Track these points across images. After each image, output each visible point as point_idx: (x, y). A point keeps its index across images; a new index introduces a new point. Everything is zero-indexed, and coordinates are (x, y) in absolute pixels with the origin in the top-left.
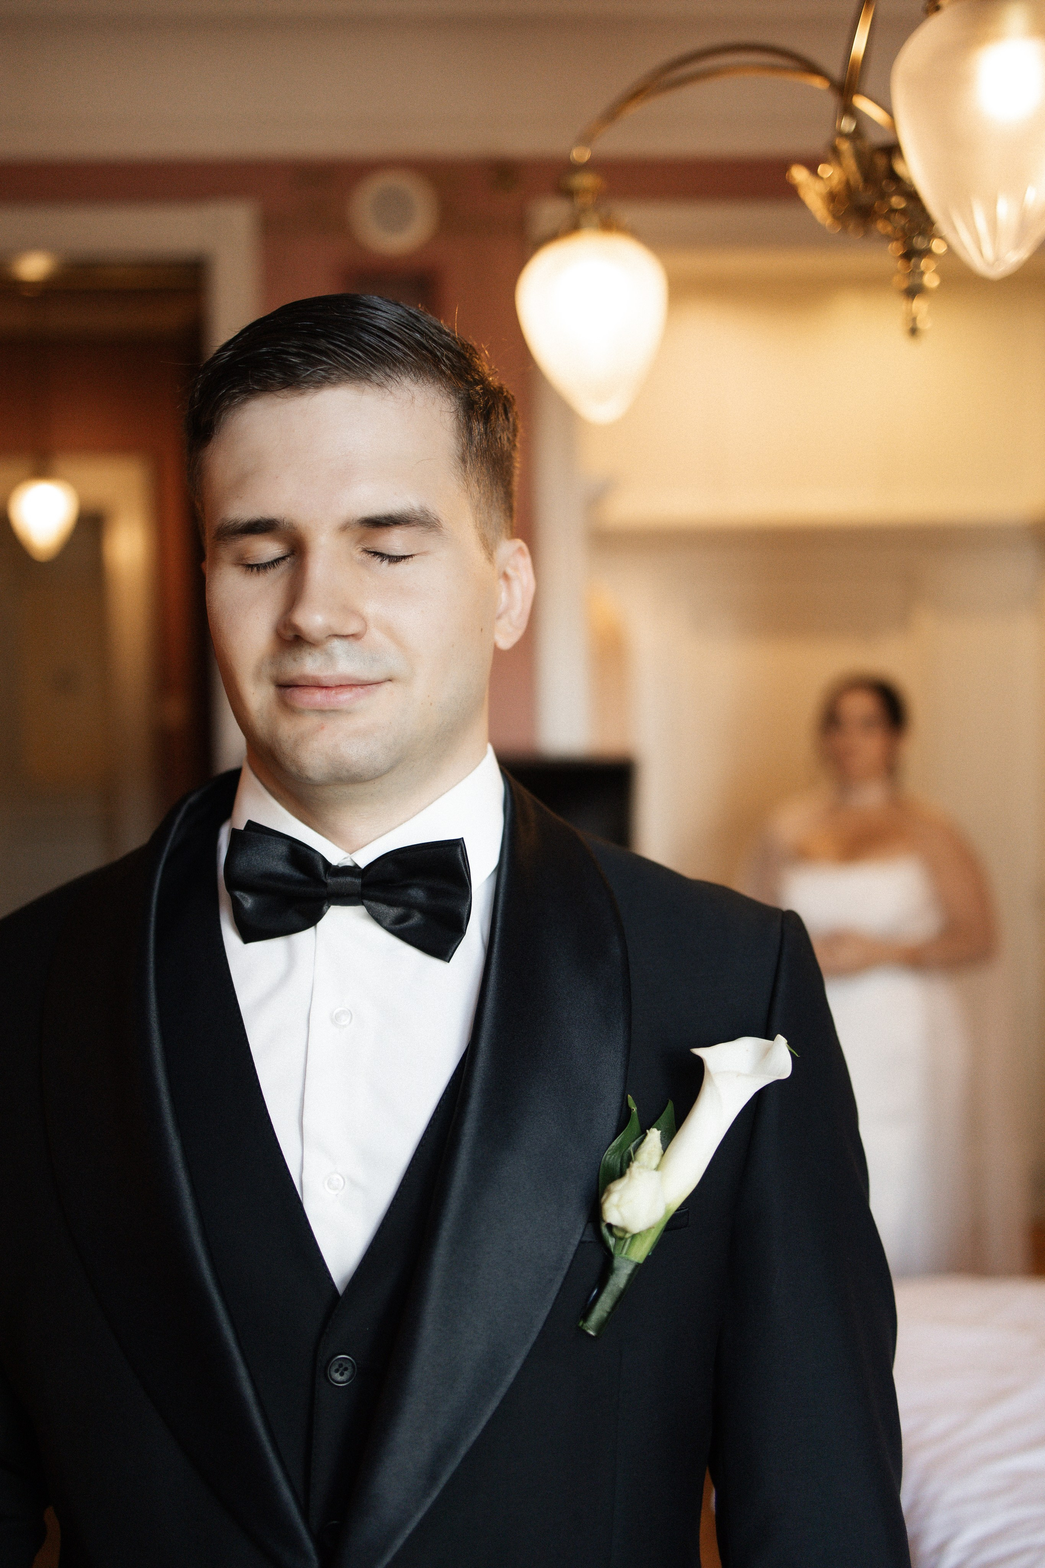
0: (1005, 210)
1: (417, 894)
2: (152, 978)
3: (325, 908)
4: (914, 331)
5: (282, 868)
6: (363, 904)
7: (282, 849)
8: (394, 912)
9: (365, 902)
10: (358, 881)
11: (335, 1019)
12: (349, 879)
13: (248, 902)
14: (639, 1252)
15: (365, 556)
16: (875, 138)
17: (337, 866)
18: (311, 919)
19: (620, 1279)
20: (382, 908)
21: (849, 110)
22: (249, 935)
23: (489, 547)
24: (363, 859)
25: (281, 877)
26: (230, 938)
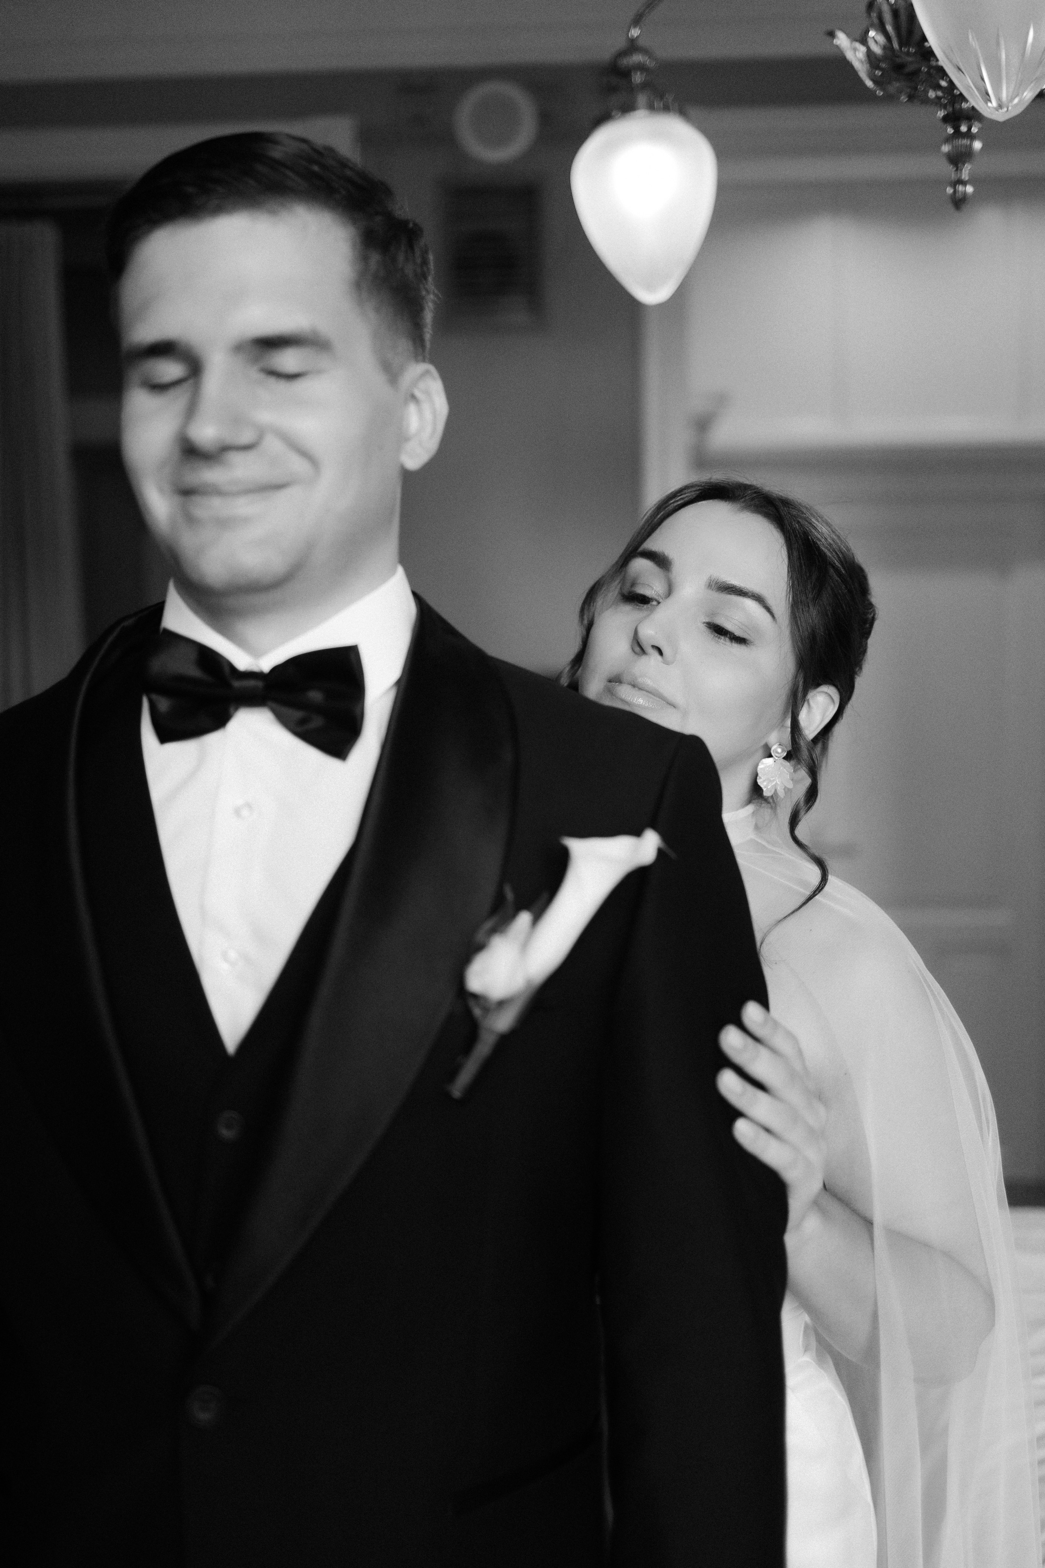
1: (315, 696)
2: (71, 774)
3: (232, 709)
4: (958, 201)
5: (193, 671)
6: (269, 706)
7: (193, 655)
8: (298, 714)
9: (270, 704)
10: (261, 684)
11: (237, 812)
12: (252, 682)
14: (503, 1022)
15: (262, 376)
17: (243, 671)
19: (483, 1048)
20: (285, 710)
22: (165, 735)
23: (392, 374)
25: (192, 680)
26: (148, 736)
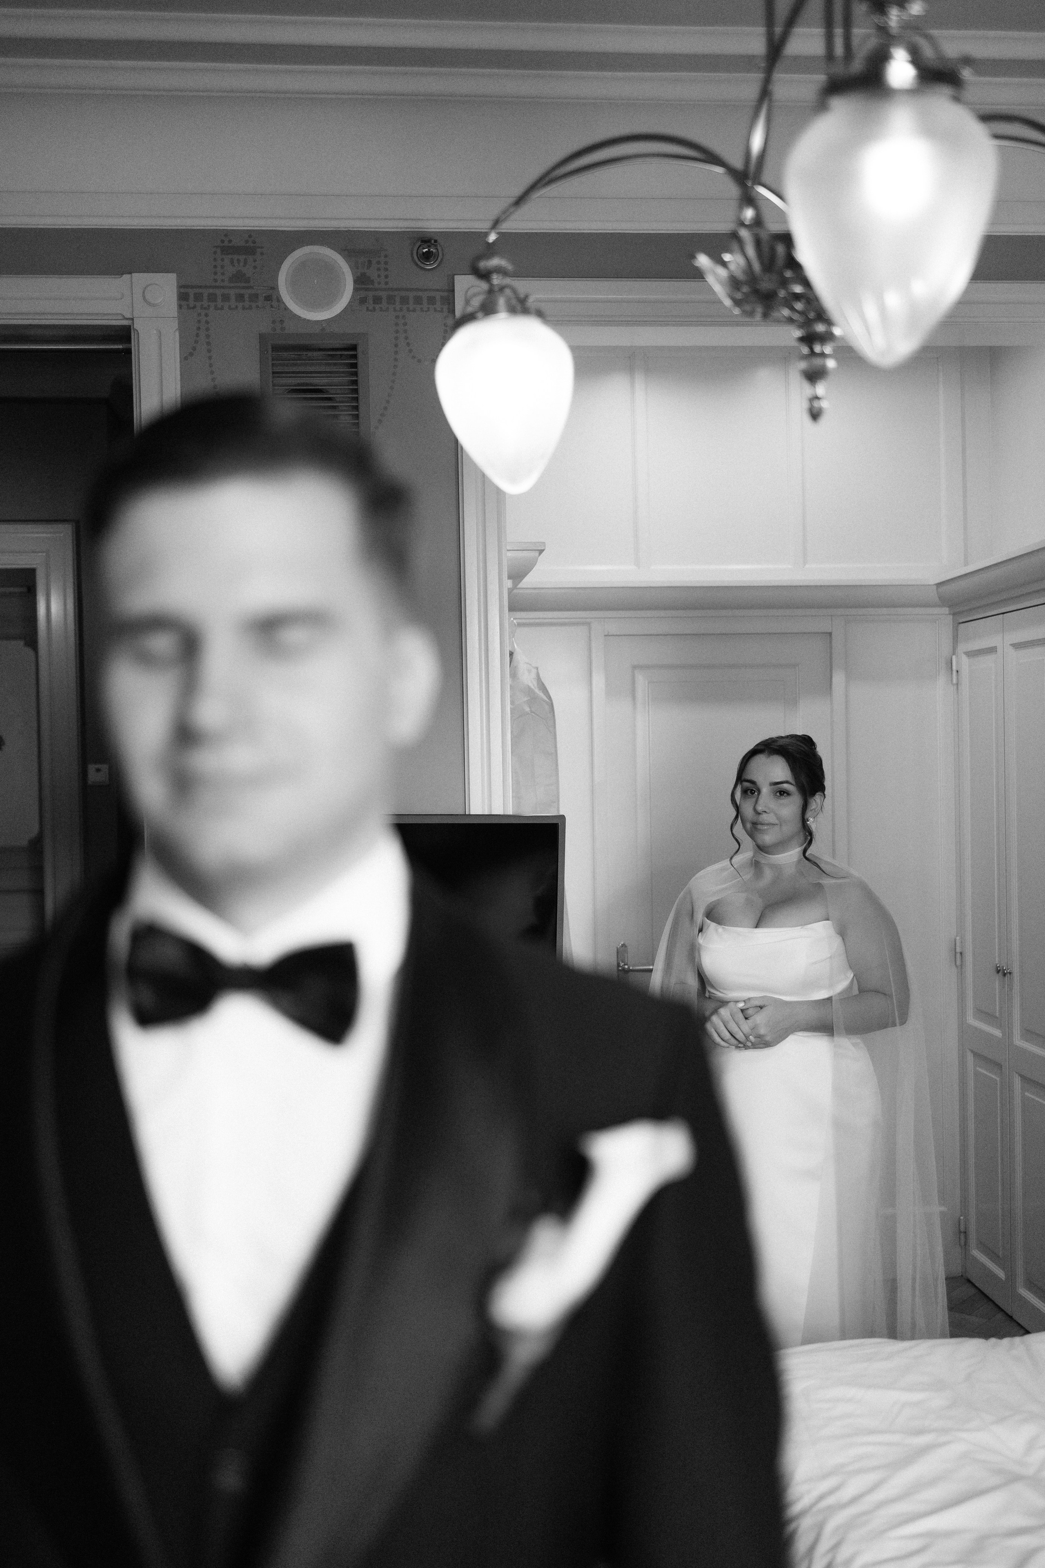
0: (893, 300)
4: (815, 415)
16: (774, 227)
21: (749, 199)
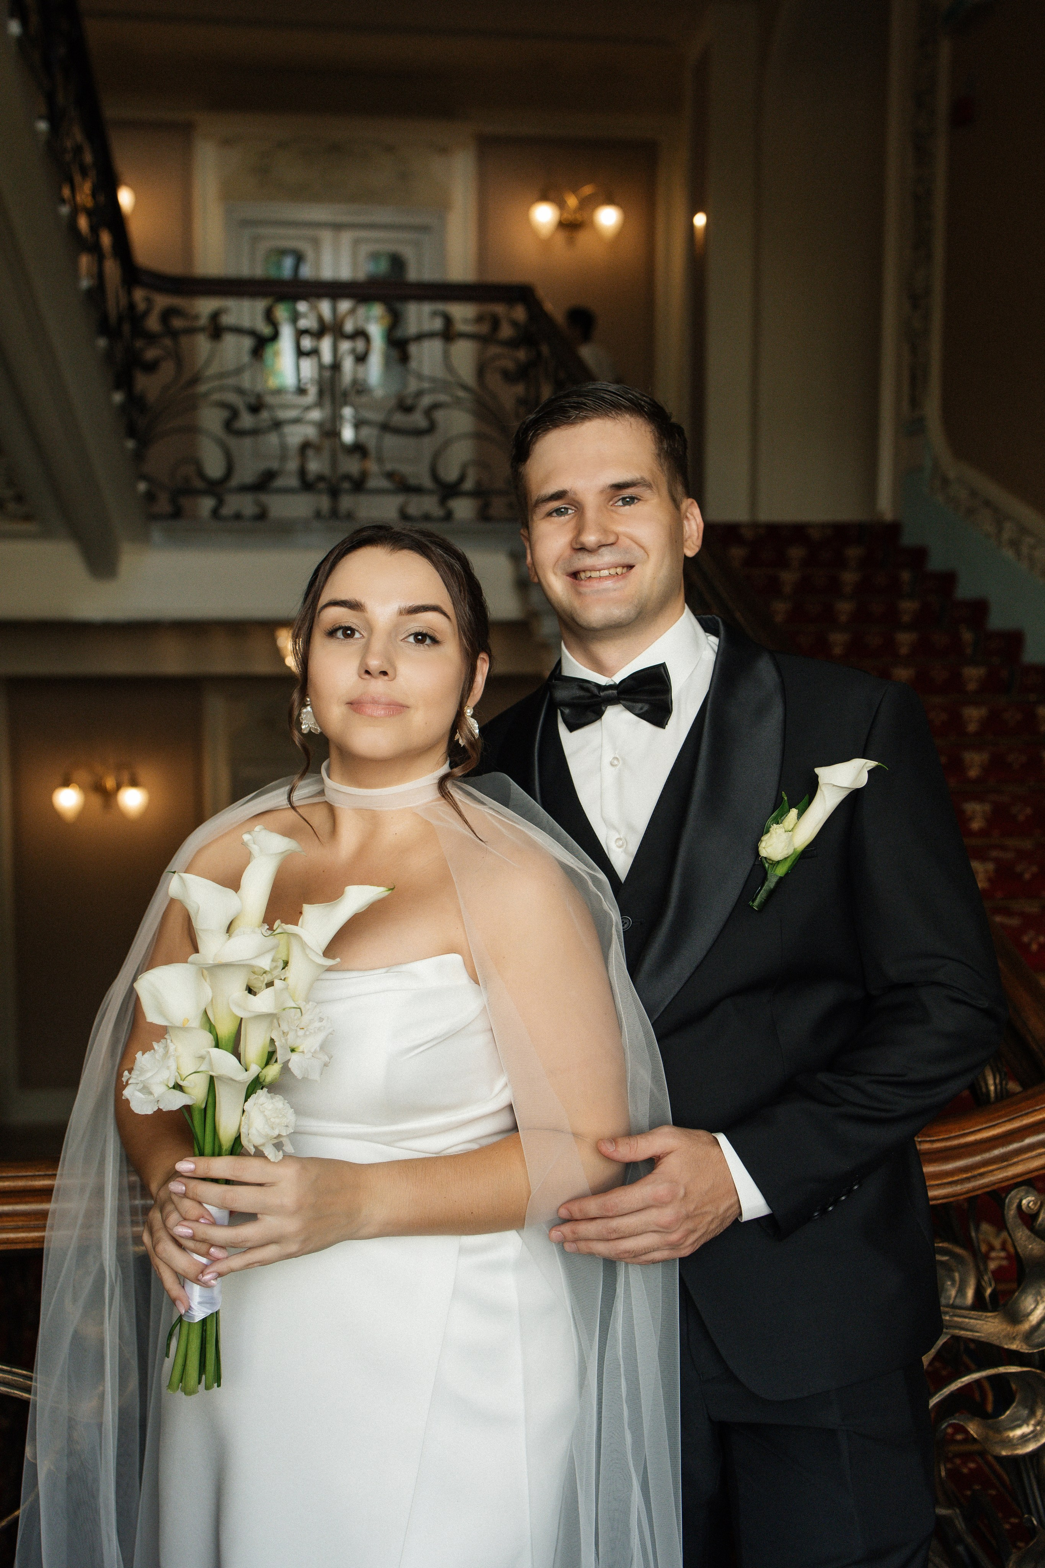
3: (604, 709)
5: (579, 693)
6: (620, 703)
9: (621, 701)
10: (615, 692)
11: (611, 763)
12: (610, 692)
13: (567, 711)
14: (782, 869)
17: (605, 685)
18: (598, 715)
19: (771, 883)
22: (571, 727)
23: (677, 503)
24: (617, 679)
25: (579, 698)
26: (562, 729)
